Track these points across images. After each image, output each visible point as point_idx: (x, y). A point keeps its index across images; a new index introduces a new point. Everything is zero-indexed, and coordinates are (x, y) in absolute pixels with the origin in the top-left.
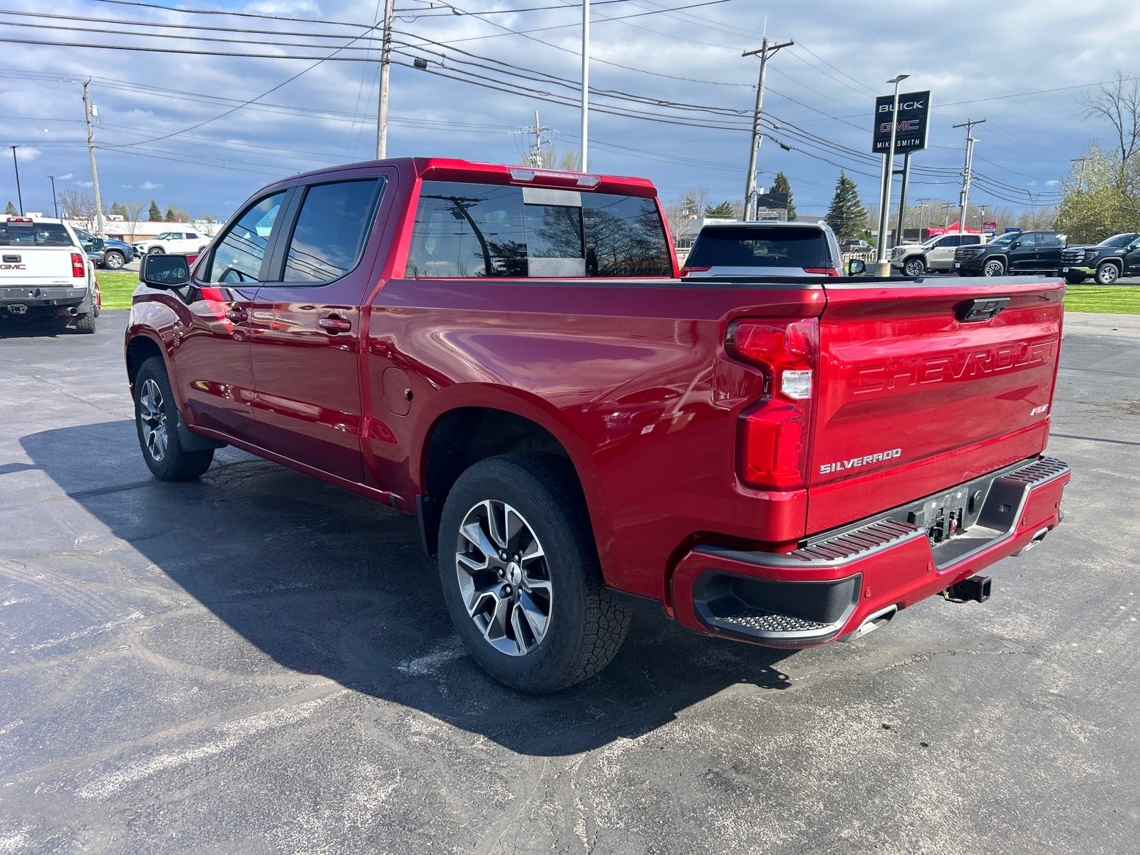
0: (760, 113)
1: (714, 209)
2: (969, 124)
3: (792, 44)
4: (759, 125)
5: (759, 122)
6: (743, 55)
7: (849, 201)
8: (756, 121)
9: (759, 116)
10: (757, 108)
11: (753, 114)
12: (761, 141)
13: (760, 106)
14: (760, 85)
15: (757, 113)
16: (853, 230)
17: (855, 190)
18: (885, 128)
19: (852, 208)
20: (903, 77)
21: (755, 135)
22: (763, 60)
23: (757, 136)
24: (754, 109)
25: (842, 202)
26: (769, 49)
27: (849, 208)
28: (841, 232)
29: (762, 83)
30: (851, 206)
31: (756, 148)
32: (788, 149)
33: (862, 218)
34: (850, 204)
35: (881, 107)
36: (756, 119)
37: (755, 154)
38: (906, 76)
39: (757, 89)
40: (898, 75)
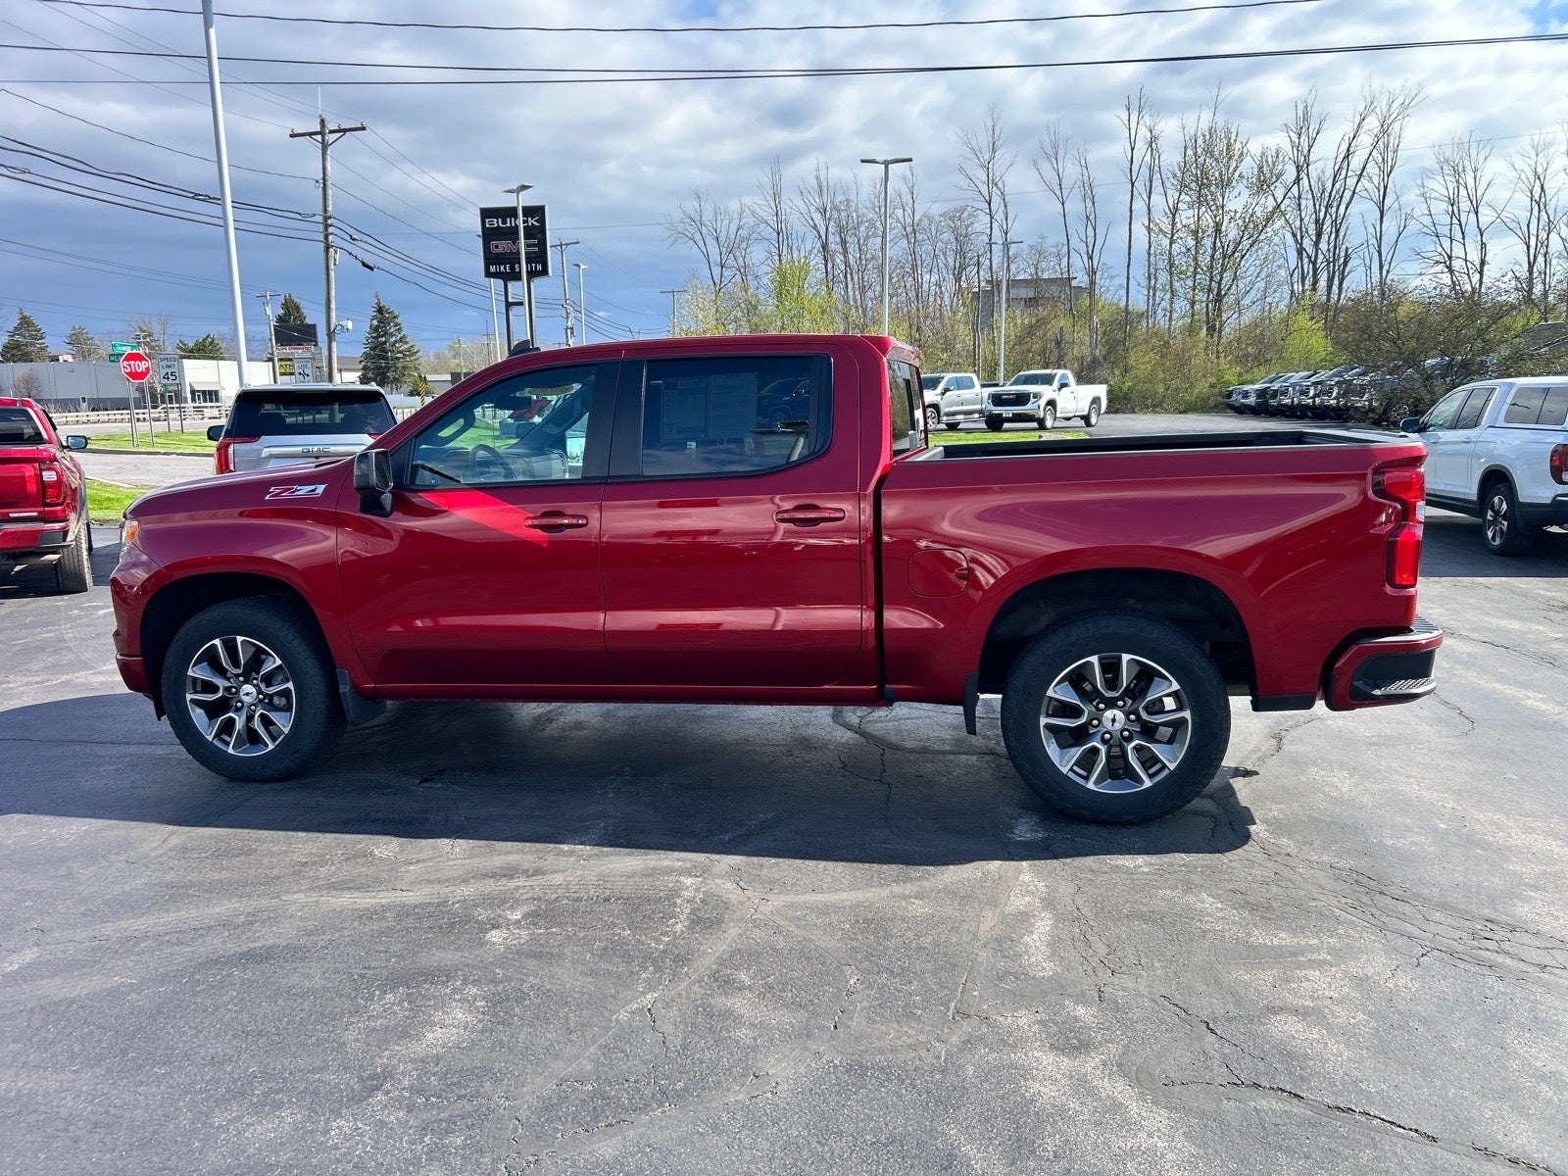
0: (330, 218)
1: (191, 345)
2: (561, 245)
3: (363, 129)
4: (331, 234)
5: (330, 230)
6: (291, 136)
7: (392, 335)
8: (326, 229)
9: (330, 222)
10: (326, 211)
11: (320, 219)
12: (337, 257)
13: (330, 209)
14: (324, 179)
15: (326, 218)
16: (404, 375)
17: (398, 320)
18: (497, 247)
19: (397, 345)
20: (524, 188)
21: (327, 248)
22: (325, 146)
23: (331, 250)
24: (321, 212)
25: (382, 336)
26: (331, 132)
27: (394, 345)
28: (389, 377)
29: (327, 178)
30: (396, 342)
31: (332, 267)
32: (372, 269)
33: (412, 358)
34: (394, 339)
35: (487, 220)
36: (327, 226)
37: (332, 273)
38: (528, 187)
39: (322, 185)
40: (520, 184)
